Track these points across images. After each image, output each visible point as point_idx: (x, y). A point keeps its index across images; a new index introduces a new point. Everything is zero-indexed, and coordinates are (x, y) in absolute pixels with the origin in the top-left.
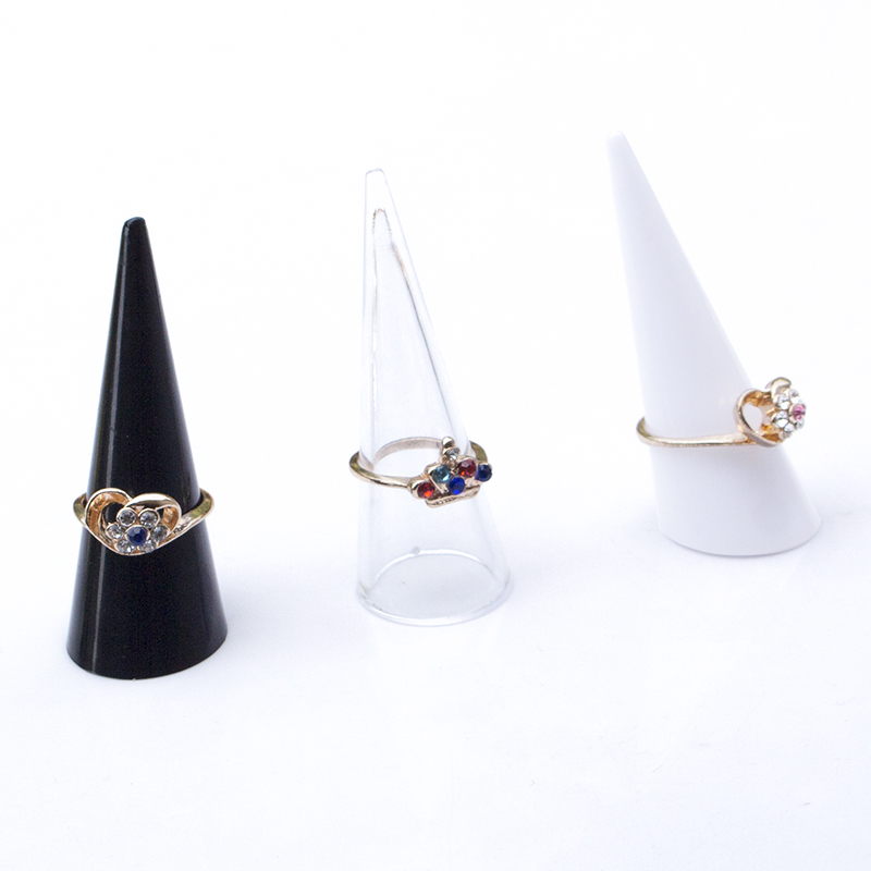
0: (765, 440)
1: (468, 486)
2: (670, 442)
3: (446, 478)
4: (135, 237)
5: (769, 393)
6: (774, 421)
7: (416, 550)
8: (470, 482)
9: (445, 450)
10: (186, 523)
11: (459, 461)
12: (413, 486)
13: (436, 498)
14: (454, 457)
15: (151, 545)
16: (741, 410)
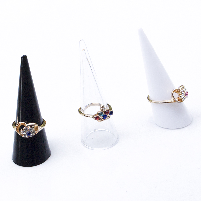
0: (179, 101)
1: (108, 116)
2: (156, 102)
3: (102, 115)
4: (24, 60)
5: (179, 90)
6: (181, 97)
7: (95, 130)
8: (108, 115)
9: (102, 108)
10: (40, 128)
11: (105, 111)
12: (94, 117)
13: (100, 120)
14: (104, 110)
15: (32, 135)
16: (173, 95)
